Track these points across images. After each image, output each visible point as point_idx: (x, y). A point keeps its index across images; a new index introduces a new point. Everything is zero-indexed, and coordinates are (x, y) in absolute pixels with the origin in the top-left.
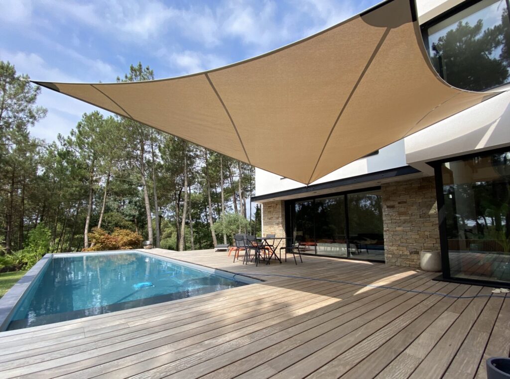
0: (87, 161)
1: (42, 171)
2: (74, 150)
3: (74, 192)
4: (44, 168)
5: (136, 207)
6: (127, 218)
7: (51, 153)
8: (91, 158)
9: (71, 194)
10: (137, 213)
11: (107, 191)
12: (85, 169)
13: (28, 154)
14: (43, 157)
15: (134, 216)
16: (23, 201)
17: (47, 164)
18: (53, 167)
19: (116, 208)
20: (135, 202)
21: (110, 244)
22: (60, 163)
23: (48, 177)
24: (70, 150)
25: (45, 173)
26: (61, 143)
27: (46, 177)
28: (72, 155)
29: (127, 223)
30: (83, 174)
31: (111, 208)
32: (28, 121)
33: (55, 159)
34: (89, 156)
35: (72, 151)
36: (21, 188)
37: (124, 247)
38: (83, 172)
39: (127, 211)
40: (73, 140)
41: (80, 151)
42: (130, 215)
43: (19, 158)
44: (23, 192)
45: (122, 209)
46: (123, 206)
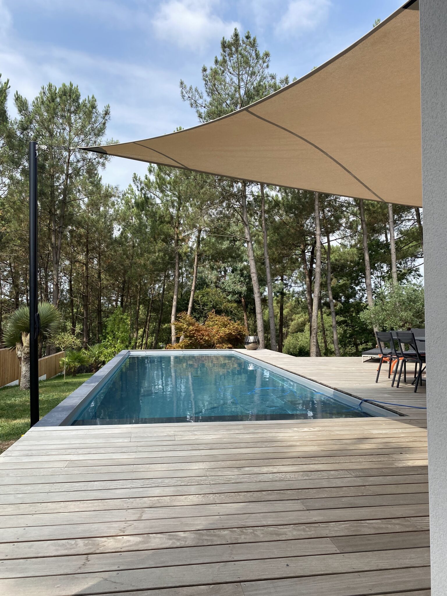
0: (171, 210)
1: (119, 230)
2: (153, 196)
3: (157, 259)
4: (120, 227)
5: (242, 279)
6: (229, 297)
7: (127, 203)
8: (176, 204)
9: (154, 263)
10: (245, 288)
11: (198, 255)
12: (169, 222)
13: (102, 209)
14: (118, 211)
15: (240, 293)
16: (99, 277)
17: (124, 220)
18: (130, 223)
19: (214, 280)
20: (241, 270)
21: (201, 339)
22: (138, 216)
23: (126, 238)
24: (149, 196)
25: (122, 234)
26: (138, 187)
27: (123, 239)
28: (152, 204)
29: (230, 305)
30: (166, 230)
31: (207, 281)
32: (98, 163)
33: (133, 211)
34: (172, 203)
35: (151, 196)
36: (97, 258)
37: (221, 345)
38: (166, 227)
39: (229, 286)
40: (151, 181)
41: (161, 195)
42: (234, 293)
43: (92, 215)
44: (99, 264)
45: (223, 283)
46: (224, 276)
